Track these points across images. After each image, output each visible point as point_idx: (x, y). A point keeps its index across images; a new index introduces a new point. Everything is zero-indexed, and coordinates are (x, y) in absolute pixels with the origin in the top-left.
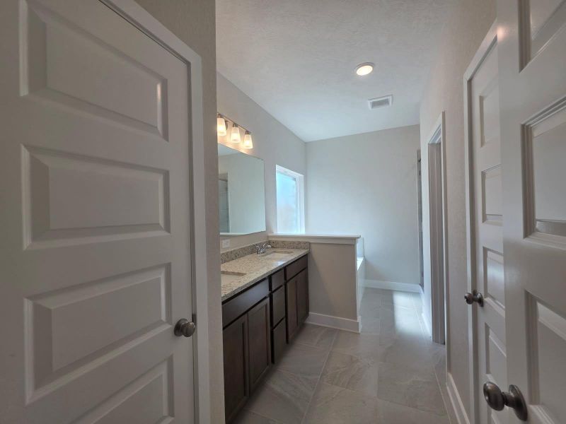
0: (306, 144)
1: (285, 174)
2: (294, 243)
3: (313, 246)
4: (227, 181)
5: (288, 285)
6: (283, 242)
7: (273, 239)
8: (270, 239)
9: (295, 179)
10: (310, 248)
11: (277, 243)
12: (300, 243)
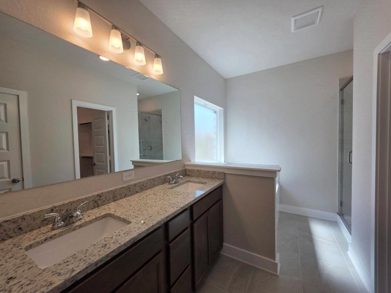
0: (226, 81)
1: (205, 106)
2: (208, 172)
3: (228, 177)
4: (161, 116)
5: (195, 225)
6: (198, 171)
7: (190, 168)
8: (187, 167)
9: (215, 112)
10: (224, 179)
11: (193, 171)
12: (214, 173)
